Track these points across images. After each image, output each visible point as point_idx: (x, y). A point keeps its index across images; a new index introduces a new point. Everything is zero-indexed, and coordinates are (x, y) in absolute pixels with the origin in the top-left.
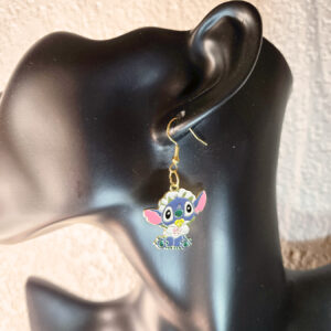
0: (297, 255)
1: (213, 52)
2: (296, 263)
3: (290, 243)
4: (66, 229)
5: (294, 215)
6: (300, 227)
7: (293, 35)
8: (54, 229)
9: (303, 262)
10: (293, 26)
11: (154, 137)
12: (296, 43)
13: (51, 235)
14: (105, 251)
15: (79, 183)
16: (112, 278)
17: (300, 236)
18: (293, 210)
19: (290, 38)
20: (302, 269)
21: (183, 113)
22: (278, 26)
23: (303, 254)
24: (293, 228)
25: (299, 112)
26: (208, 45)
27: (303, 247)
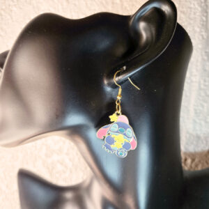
0: (189, 161)
1: (145, 30)
2: (189, 166)
3: (185, 153)
4: (43, 139)
5: (188, 136)
6: (192, 143)
7: (192, 22)
8: (37, 139)
9: (193, 165)
10: (192, 16)
11: (106, 82)
12: (193, 27)
13: (33, 143)
14: (67, 154)
15: (57, 109)
16: (71, 172)
17: (192, 149)
18: (188, 132)
19: (190, 24)
20: (192, 170)
21: (125, 68)
22: (183, 16)
23: (193, 160)
24: (187, 144)
25: (194, 70)
26: (142, 25)
27: (193, 156)
